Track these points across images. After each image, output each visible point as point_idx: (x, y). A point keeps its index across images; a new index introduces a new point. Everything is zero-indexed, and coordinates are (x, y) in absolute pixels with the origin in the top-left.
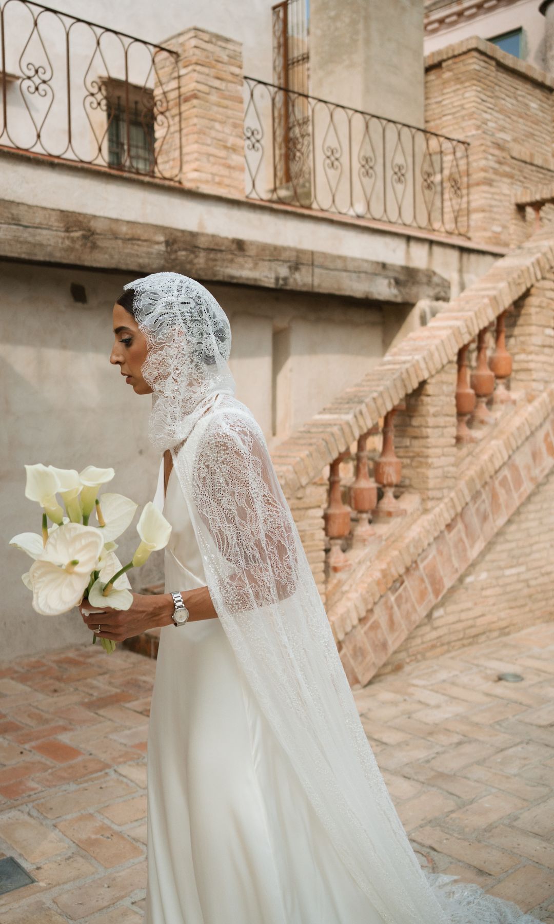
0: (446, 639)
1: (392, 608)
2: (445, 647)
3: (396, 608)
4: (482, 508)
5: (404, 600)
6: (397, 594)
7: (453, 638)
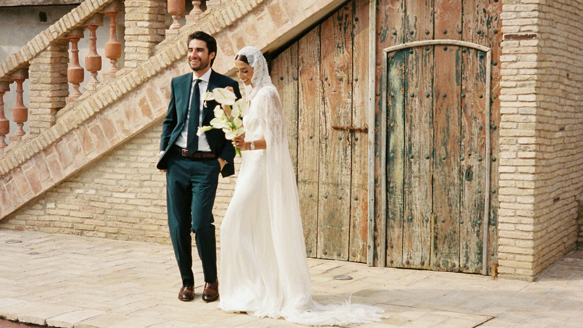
0: (56, 224)
1: (4, 190)
2: (57, 229)
3: (7, 192)
4: (75, 144)
5: (12, 188)
6: (8, 184)
7: (64, 225)
